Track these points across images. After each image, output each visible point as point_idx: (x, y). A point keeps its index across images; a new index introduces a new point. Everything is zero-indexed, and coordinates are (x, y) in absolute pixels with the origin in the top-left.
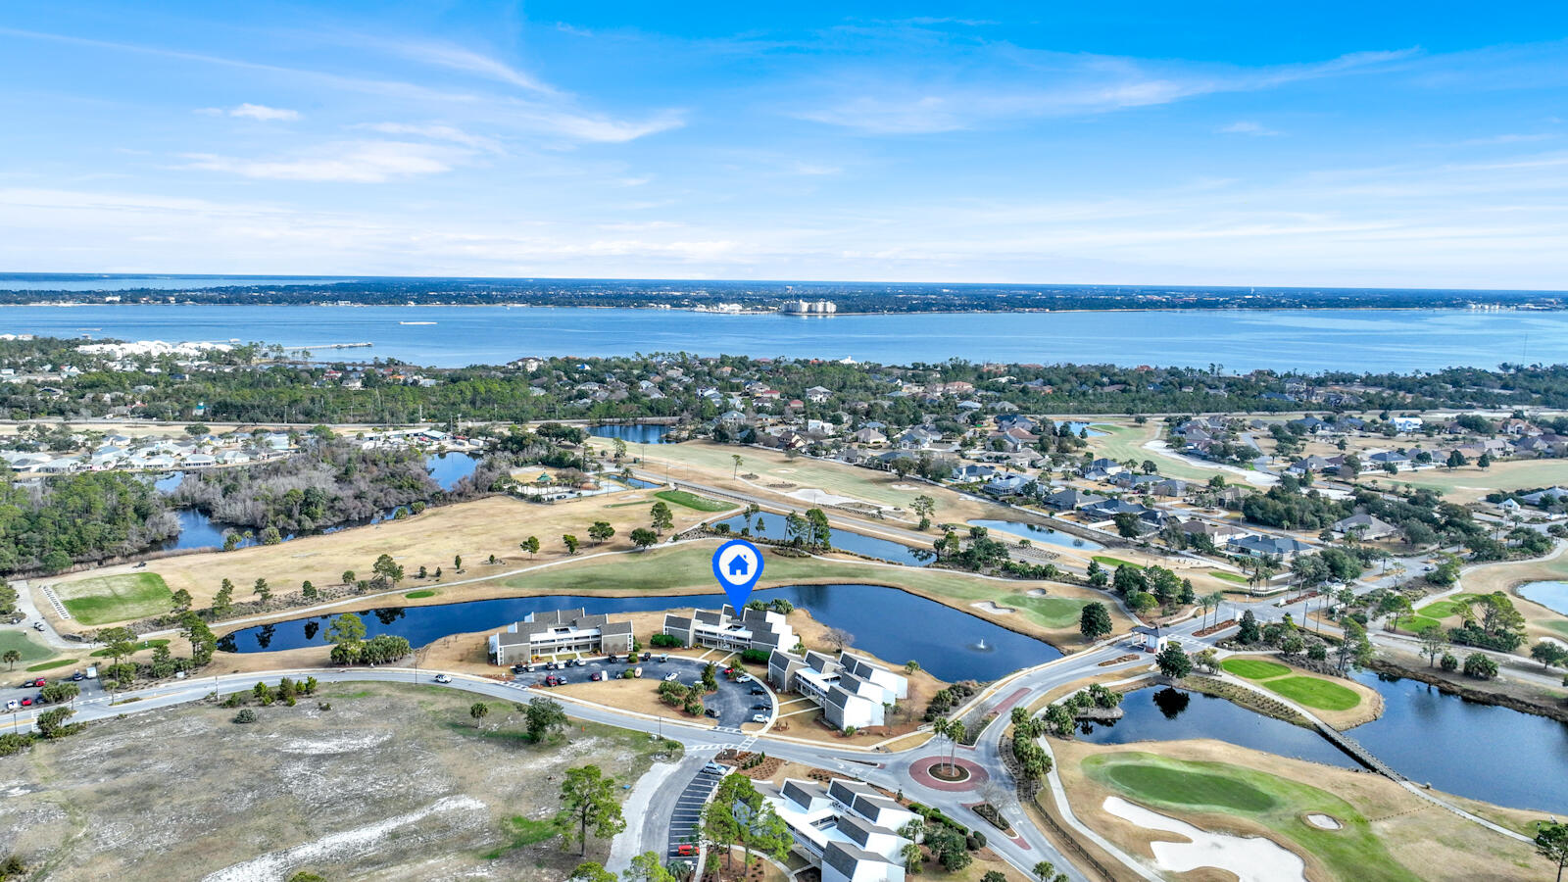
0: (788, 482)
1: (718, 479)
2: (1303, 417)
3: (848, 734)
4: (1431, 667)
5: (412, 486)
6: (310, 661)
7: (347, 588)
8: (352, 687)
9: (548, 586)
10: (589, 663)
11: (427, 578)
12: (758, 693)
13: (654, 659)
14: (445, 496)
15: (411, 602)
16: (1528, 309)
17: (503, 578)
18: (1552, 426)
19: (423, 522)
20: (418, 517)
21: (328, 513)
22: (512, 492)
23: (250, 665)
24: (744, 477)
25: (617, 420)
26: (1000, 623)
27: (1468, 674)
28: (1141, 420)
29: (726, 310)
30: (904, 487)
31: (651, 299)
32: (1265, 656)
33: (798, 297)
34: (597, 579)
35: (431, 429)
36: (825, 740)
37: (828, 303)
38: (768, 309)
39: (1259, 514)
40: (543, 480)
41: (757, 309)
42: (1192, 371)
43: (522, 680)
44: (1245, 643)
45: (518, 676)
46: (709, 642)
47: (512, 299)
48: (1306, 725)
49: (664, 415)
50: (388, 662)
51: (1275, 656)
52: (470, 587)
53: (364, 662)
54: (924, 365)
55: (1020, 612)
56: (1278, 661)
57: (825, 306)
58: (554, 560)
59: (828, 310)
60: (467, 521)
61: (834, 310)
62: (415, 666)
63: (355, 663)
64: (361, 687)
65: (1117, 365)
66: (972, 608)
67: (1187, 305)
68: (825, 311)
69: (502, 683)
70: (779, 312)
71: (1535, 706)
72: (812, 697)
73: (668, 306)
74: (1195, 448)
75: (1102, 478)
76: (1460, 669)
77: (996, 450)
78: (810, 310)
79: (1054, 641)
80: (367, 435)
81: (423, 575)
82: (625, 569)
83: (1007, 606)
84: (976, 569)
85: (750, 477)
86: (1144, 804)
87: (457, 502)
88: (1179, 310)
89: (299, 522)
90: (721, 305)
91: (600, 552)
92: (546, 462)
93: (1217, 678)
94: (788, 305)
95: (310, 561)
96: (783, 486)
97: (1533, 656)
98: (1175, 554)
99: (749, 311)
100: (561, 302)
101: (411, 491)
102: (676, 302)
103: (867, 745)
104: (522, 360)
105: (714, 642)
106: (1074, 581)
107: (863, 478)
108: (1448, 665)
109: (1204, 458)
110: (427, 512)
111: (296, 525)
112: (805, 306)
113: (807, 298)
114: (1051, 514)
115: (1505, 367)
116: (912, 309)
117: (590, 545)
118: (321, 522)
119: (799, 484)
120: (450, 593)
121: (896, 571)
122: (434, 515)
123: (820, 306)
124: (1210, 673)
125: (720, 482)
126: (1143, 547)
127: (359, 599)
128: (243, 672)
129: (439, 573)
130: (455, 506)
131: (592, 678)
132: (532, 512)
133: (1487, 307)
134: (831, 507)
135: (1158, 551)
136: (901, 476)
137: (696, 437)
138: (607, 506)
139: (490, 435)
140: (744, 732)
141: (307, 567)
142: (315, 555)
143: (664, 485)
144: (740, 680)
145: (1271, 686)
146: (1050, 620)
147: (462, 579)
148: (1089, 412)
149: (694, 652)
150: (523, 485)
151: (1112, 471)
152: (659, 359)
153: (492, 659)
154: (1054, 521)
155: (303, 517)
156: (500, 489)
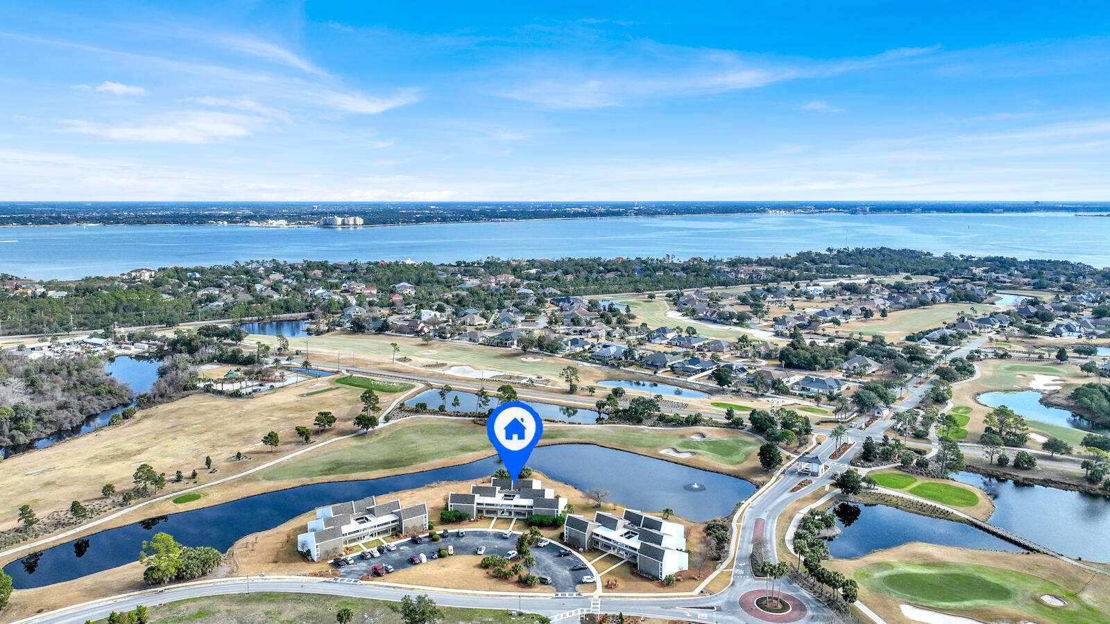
0: (440, 362)
1: (379, 364)
2: (750, 290)
3: (668, 583)
4: (991, 464)
5: (110, 392)
6: (115, 586)
7: (109, 501)
8: (183, 607)
9: (305, 476)
10: (398, 546)
11: (184, 481)
12: (565, 555)
13: (452, 535)
14: (149, 399)
15: (182, 507)
16: (800, 213)
17: (258, 473)
18: (894, 287)
19: (140, 426)
20: (131, 421)
21: (38, 425)
22: (207, 390)
23: (53, 600)
24: (400, 360)
25: (256, 318)
26: (691, 464)
27: (1017, 465)
28: (652, 297)
29: (274, 225)
30: (530, 359)
31: (209, 217)
32: (890, 469)
33: (333, 214)
34: (344, 464)
35: (91, 337)
36: (654, 591)
37: (357, 218)
38: (309, 224)
39: (795, 361)
40: (229, 376)
41: (300, 223)
42: (652, 260)
43: (349, 573)
44: (870, 461)
45: (342, 570)
46: (488, 512)
47: (84, 220)
48: (961, 521)
49: (293, 312)
50: (204, 574)
51: (896, 468)
52: (231, 484)
53: (179, 578)
54: (465, 263)
55: (700, 454)
56: (901, 472)
57: (355, 220)
58: (293, 450)
59: (358, 223)
60: (183, 421)
61: (362, 223)
62: (230, 574)
63: (171, 581)
64: (194, 608)
65: (603, 258)
66: (662, 455)
67: (602, 215)
68: (355, 224)
69: (332, 579)
70: (319, 225)
71: (1074, 485)
72: (611, 552)
73: (226, 223)
74: (705, 315)
75: (665, 342)
76: (1011, 463)
77: (575, 325)
78: (343, 224)
79: (742, 475)
80: (29, 346)
81: (179, 478)
82: (361, 452)
83: (685, 450)
84: (639, 422)
85: (405, 360)
86: (928, 607)
87: (161, 403)
88: (598, 218)
89: (12, 438)
90: (270, 221)
91: (329, 438)
92: (221, 360)
93: (876, 491)
94: (325, 220)
95: (47, 477)
96: (437, 365)
97: (1043, 448)
98: (762, 395)
99: (293, 226)
100: (128, 221)
101: (109, 396)
102: (231, 219)
103: (692, 590)
104: (136, 271)
105: (495, 512)
106: (716, 424)
107: (494, 354)
108: (1002, 462)
109: (715, 322)
110: (138, 415)
111: (8, 441)
112: (339, 220)
113: (340, 214)
114: (655, 373)
115: (829, 250)
116: (418, 221)
117: (317, 433)
118: (35, 436)
119: (449, 363)
120: (215, 494)
121: (581, 429)
122: (146, 417)
123: (351, 220)
124: (868, 488)
125: (384, 366)
126: (737, 392)
127: (126, 511)
128: (49, 609)
129: (194, 475)
130: (160, 407)
131: (412, 562)
132: (238, 407)
133: (778, 212)
134: (487, 380)
135: (749, 395)
136: (525, 351)
137: (334, 329)
138: (302, 395)
139: (154, 338)
140: (584, 595)
141: (48, 484)
142: (49, 470)
143: (337, 373)
144: (542, 544)
145: (913, 492)
146: (726, 458)
147: (217, 479)
148: (609, 292)
149: (480, 523)
150: (216, 382)
151: (670, 336)
152: (254, 265)
153: (306, 556)
154: (659, 377)
155: (15, 432)
156: (195, 387)
